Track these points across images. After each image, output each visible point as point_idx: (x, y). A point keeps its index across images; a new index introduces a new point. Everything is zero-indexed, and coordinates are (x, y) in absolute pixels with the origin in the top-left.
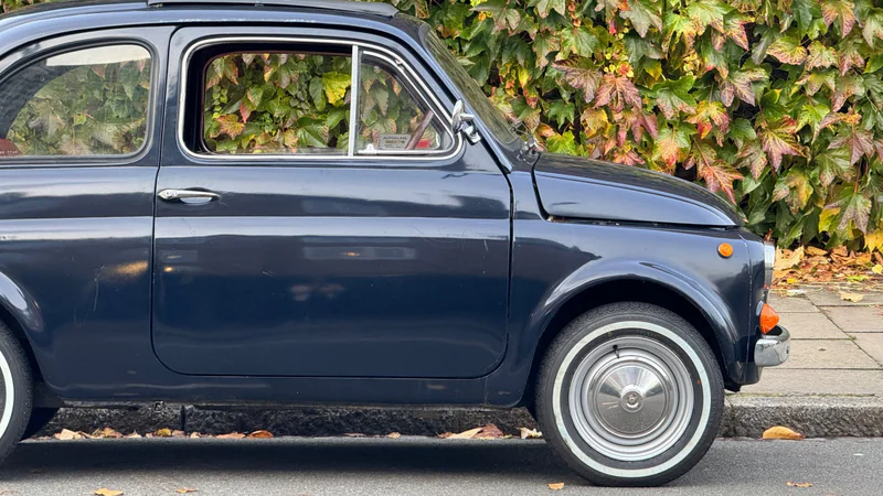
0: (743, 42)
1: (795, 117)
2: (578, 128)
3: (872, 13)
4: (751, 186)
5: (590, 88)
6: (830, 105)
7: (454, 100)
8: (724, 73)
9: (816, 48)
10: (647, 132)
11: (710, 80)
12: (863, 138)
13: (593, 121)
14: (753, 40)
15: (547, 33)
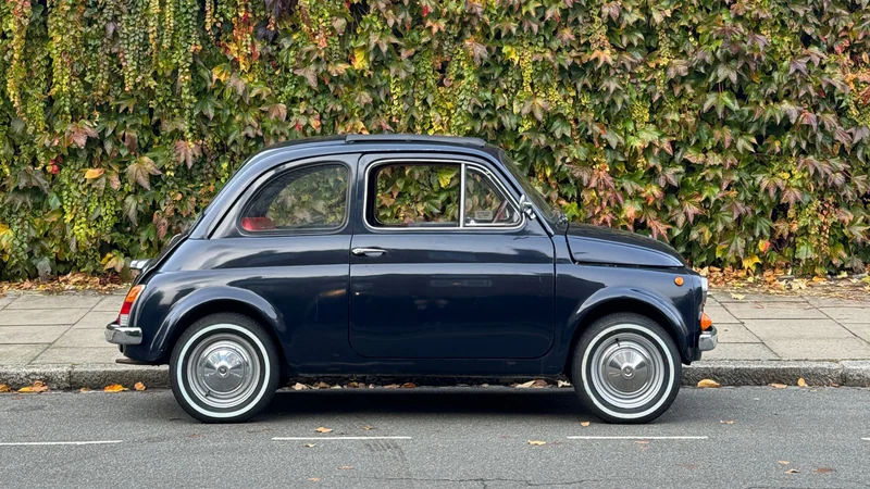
0: (670, 151)
1: (700, 194)
2: (580, 200)
3: (741, 135)
4: (677, 232)
5: (585, 177)
6: (720, 186)
7: (520, 195)
8: (660, 169)
9: (710, 154)
10: (618, 202)
11: (652, 173)
12: (739, 205)
13: (587, 196)
14: (675, 150)
15: (561, 147)
